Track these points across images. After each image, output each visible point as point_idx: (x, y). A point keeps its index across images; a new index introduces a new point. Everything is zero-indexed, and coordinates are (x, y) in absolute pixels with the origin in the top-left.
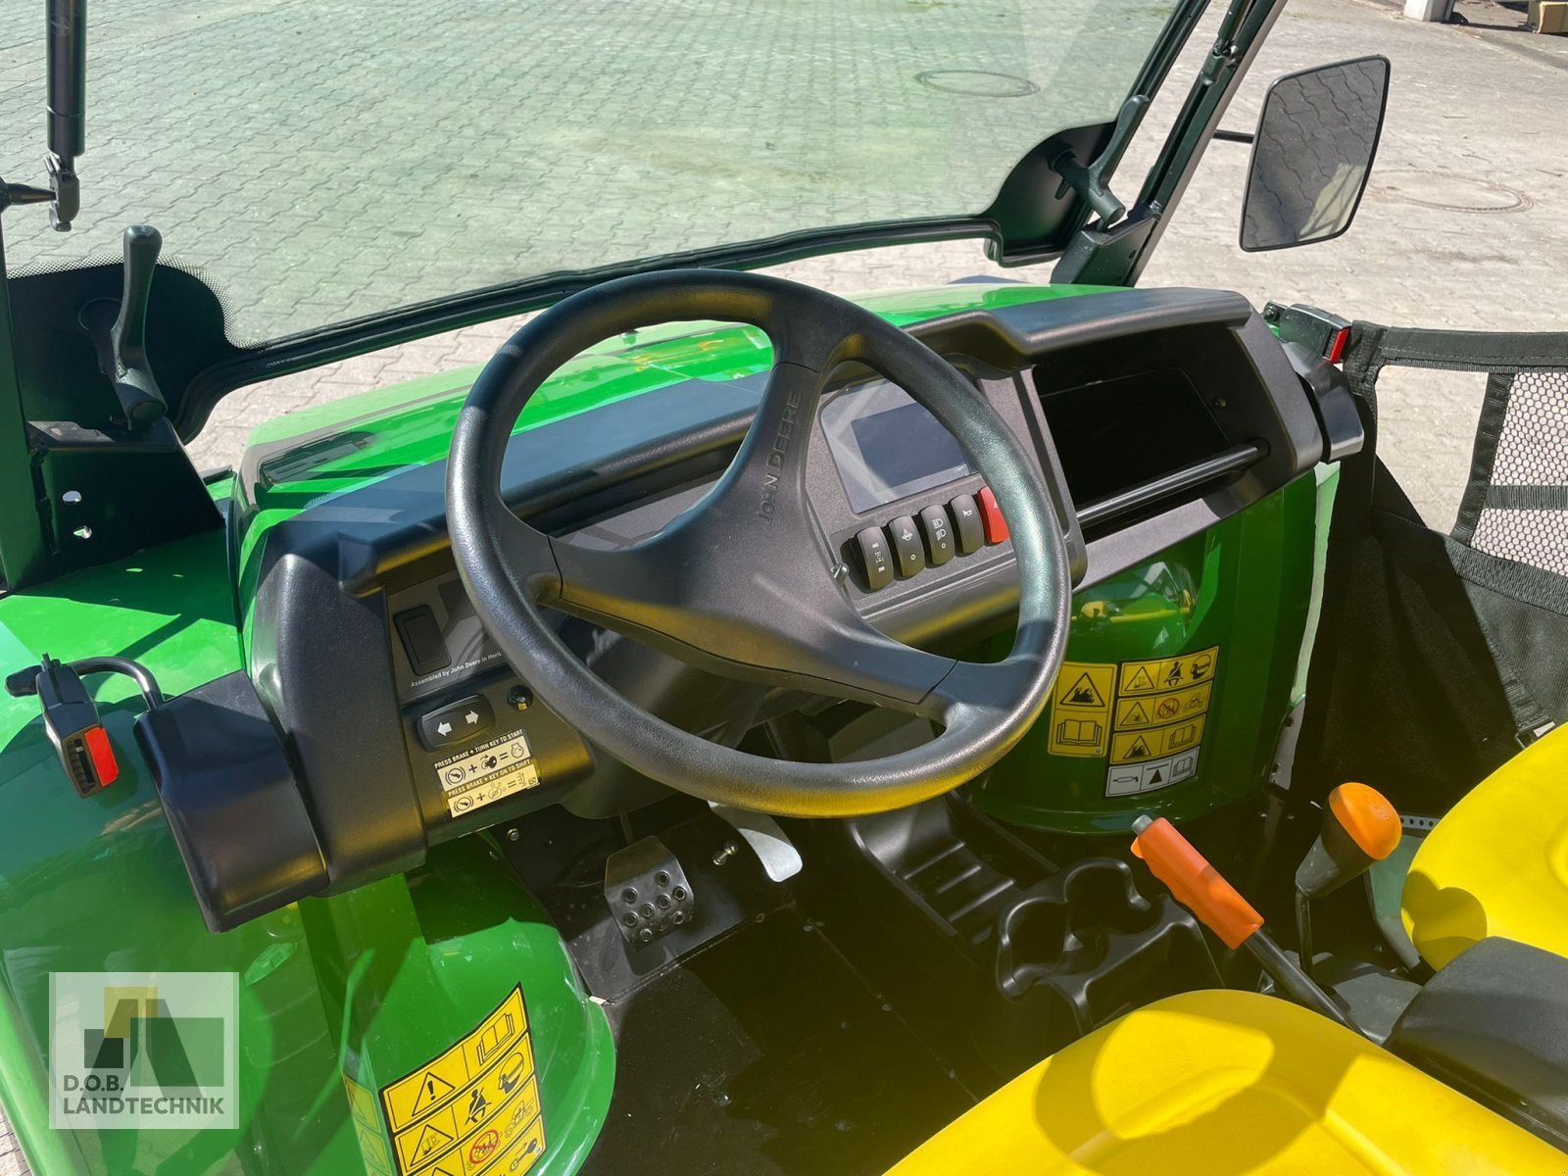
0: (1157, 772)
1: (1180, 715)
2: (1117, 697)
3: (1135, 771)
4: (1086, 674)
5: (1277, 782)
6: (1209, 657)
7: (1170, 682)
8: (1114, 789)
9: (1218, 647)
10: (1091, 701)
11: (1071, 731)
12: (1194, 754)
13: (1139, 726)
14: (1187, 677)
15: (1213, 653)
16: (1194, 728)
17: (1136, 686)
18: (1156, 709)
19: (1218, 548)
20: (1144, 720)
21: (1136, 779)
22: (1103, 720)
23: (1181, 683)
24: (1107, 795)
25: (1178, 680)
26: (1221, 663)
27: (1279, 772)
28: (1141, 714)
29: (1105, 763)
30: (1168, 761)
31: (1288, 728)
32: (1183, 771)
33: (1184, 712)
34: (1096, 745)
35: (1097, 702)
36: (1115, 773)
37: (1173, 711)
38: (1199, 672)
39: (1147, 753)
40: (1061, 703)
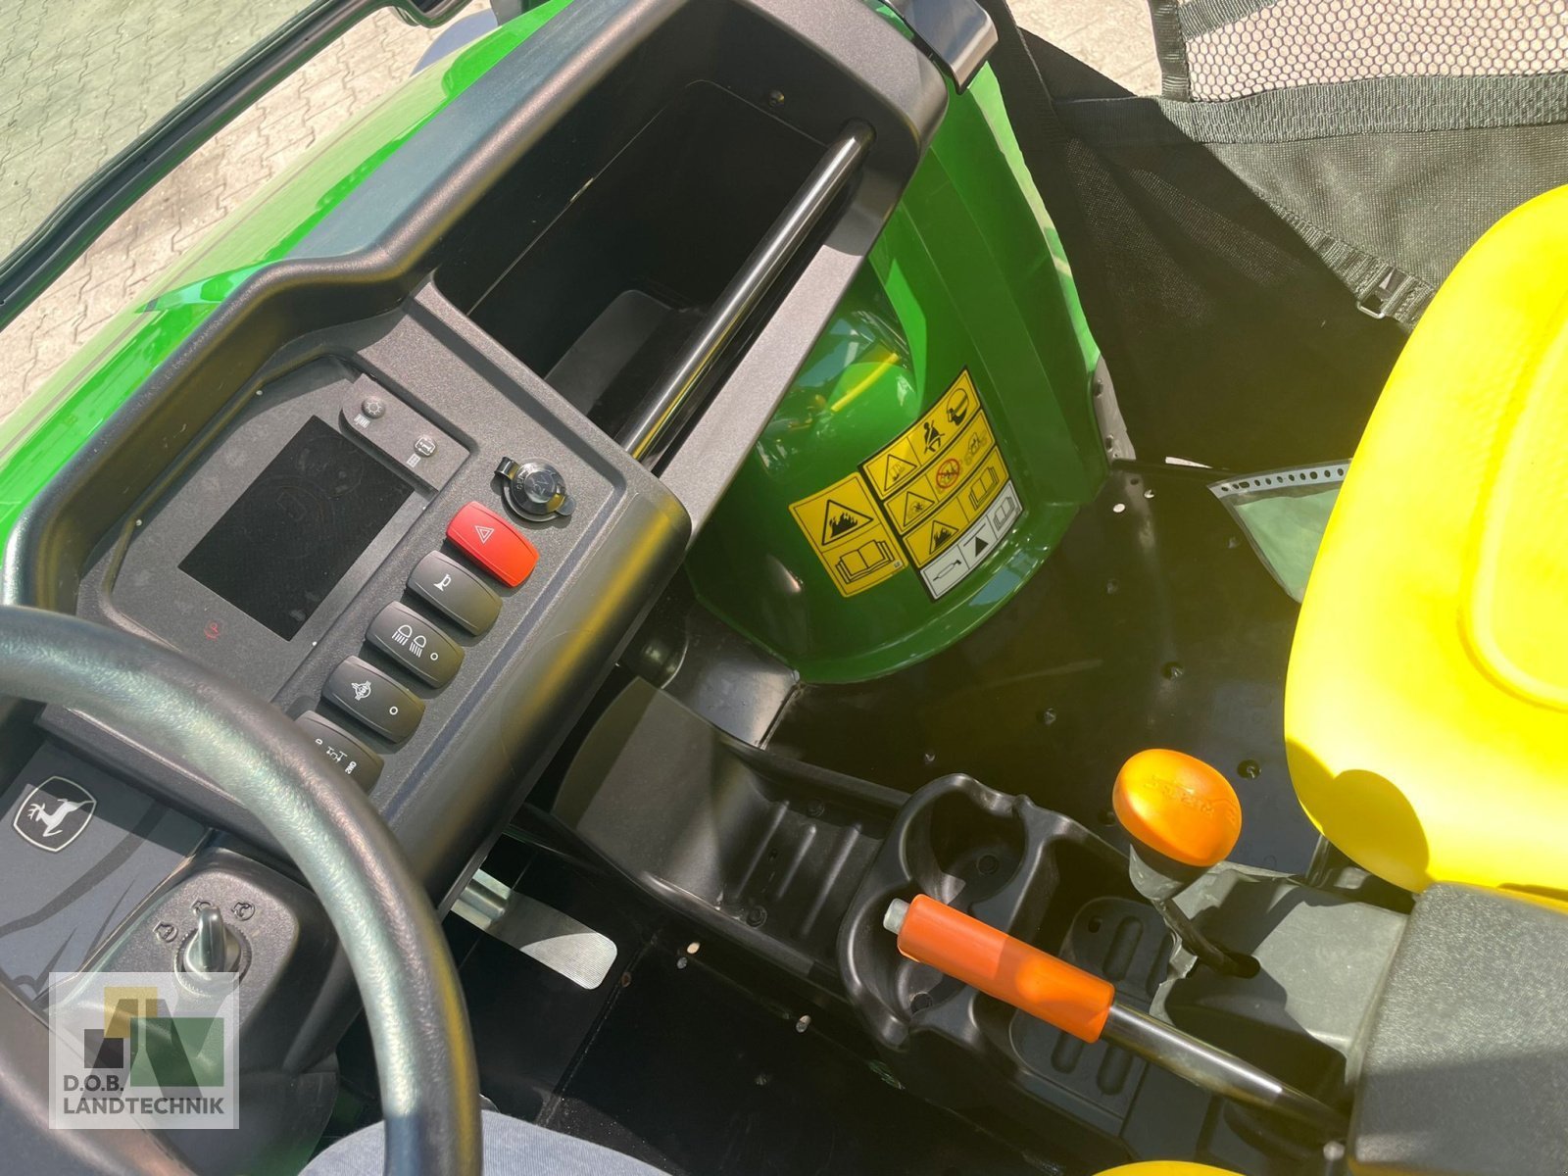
0: (978, 540)
1: (966, 470)
2: (880, 503)
3: (953, 555)
4: (829, 501)
5: (1121, 456)
6: (962, 392)
7: (931, 448)
8: (938, 588)
9: (965, 372)
10: (855, 524)
11: (855, 564)
12: (1009, 491)
13: (925, 514)
14: (947, 429)
15: (964, 382)
16: (990, 469)
17: (895, 479)
18: (934, 484)
19: (895, 266)
20: (928, 503)
21: (958, 562)
22: (880, 532)
23: (944, 441)
24: (936, 598)
25: (939, 439)
26: (980, 383)
27: (1117, 443)
28: (920, 500)
29: (915, 570)
30: (984, 520)
31: (1100, 395)
32: (1007, 517)
33: (968, 464)
34: (890, 561)
35: (861, 521)
36: (929, 574)
37: (956, 473)
38: (958, 414)
39: (952, 531)
40: (823, 544)
